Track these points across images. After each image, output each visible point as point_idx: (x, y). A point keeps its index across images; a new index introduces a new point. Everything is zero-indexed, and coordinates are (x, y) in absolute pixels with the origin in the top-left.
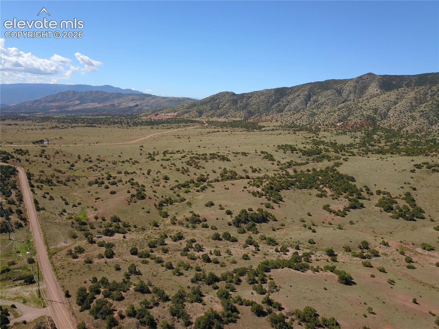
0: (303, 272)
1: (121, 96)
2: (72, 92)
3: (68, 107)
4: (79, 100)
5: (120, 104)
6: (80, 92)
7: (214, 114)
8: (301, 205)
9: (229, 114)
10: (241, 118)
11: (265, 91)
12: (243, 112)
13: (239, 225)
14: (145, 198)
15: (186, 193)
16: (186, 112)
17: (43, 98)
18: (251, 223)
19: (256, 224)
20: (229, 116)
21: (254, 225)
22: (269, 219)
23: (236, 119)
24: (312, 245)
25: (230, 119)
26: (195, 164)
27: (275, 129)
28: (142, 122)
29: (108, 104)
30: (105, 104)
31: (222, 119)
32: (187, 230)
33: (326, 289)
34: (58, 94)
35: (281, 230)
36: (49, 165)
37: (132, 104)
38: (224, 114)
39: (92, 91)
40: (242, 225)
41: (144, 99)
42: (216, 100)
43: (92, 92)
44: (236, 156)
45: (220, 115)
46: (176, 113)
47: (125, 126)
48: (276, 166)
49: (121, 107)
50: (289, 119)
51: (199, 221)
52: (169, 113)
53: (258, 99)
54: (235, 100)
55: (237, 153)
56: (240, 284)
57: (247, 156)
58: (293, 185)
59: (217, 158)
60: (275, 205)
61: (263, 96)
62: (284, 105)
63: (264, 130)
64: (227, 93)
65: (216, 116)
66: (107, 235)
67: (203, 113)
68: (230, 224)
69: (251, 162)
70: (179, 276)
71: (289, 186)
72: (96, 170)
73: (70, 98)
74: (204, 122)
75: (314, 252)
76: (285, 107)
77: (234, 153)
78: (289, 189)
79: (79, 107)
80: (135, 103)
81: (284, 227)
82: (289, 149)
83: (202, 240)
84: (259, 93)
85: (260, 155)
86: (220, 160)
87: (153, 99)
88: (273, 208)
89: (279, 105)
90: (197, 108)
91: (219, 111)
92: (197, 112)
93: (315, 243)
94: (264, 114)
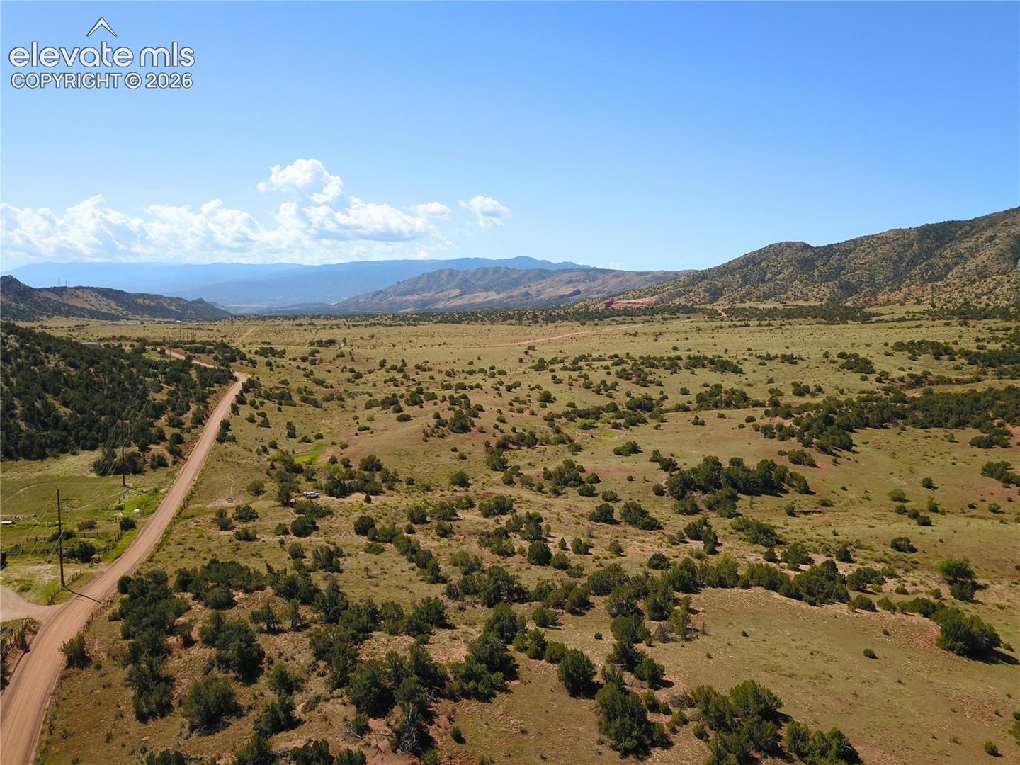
0: (812, 604)
1: (544, 275)
2: (447, 272)
3: (436, 301)
4: (461, 288)
5: (540, 292)
6: (464, 272)
7: (749, 294)
8: (910, 464)
9: (789, 293)
10: (821, 300)
11: (891, 235)
12: (828, 286)
13: (685, 493)
14: (470, 430)
15: (583, 428)
16: (681, 294)
17: (390, 287)
18: (726, 491)
19: (739, 495)
20: (788, 298)
21: (734, 498)
22: (786, 486)
23: (807, 304)
24: (902, 554)
25: (789, 303)
26: (640, 376)
27: (907, 318)
28: (565, 313)
29: (516, 293)
30: (511, 294)
31: (769, 305)
32: (535, 496)
33: (874, 657)
34: (419, 278)
35: (815, 514)
36: (308, 372)
37: (567, 290)
38: (775, 293)
39: (486, 268)
40: (695, 494)
41: (594, 280)
42: (759, 263)
43: (486, 271)
44: (765, 365)
45: (767, 297)
46: (656, 296)
47: (525, 322)
48: (875, 383)
49: (542, 297)
50: (956, 294)
51: (575, 480)
52: (639, 298)
53: (873, 255)
54: (807, 261)
55: (769, 358)
56: (582, 614)
57: (796, 363)
58: (904, 417)
59: (709, 365)
60: (823, 460)
61: (887, 247)
62: (946, 265)
63: (877, 321)
64: (789, 245)
65: (755, 299)
66: (331, 495)
67: (722, 294)
68: (659, 492)
69: (803, 376)
70: (433, 583)
71: (889, 420)
72: (402, 383)
73: (442, 285)
74: (720, 312)
75: (899, 572)
76: (950, 269)
77: (760, 356)
78: (886, 427)
79: (457, 302)
80: (574, 287)
81: (829, 508)
82: (930, 350)
83: (559, 519)
84: (875, 240)
85: (833, 362)
86: (715, 370)
87: (614, 277)
88: (813, 465)
89: (931, 266)
90: (708, 284)
91: (763, 288)
92: (706, 291)
93: (914, 550)
94: (887, 288)
